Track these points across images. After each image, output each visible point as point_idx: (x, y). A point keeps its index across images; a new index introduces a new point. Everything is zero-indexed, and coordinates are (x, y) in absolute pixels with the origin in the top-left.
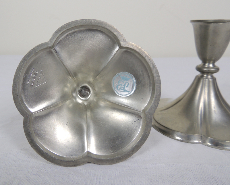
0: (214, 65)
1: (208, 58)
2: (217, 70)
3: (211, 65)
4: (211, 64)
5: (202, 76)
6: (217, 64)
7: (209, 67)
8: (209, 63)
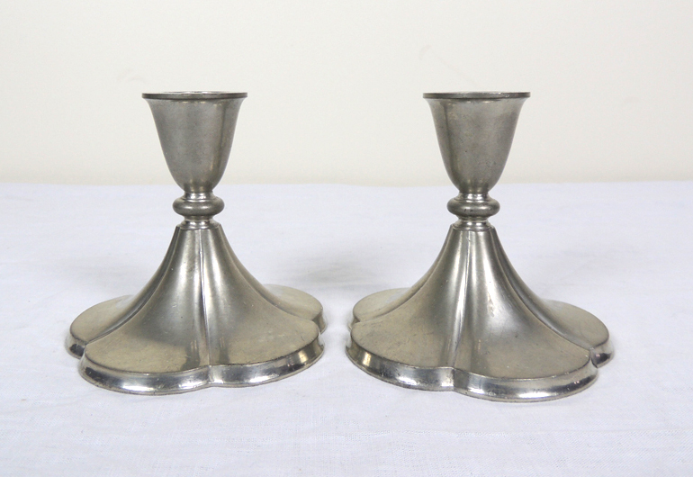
0: (485, 197)
1: (469, 181)
2: (495, 208)
3: (479, 198)
4: (479, 195)
5: (463, 226)
6: (492, 194)
7: (475, 204)
8: (475, 193)
